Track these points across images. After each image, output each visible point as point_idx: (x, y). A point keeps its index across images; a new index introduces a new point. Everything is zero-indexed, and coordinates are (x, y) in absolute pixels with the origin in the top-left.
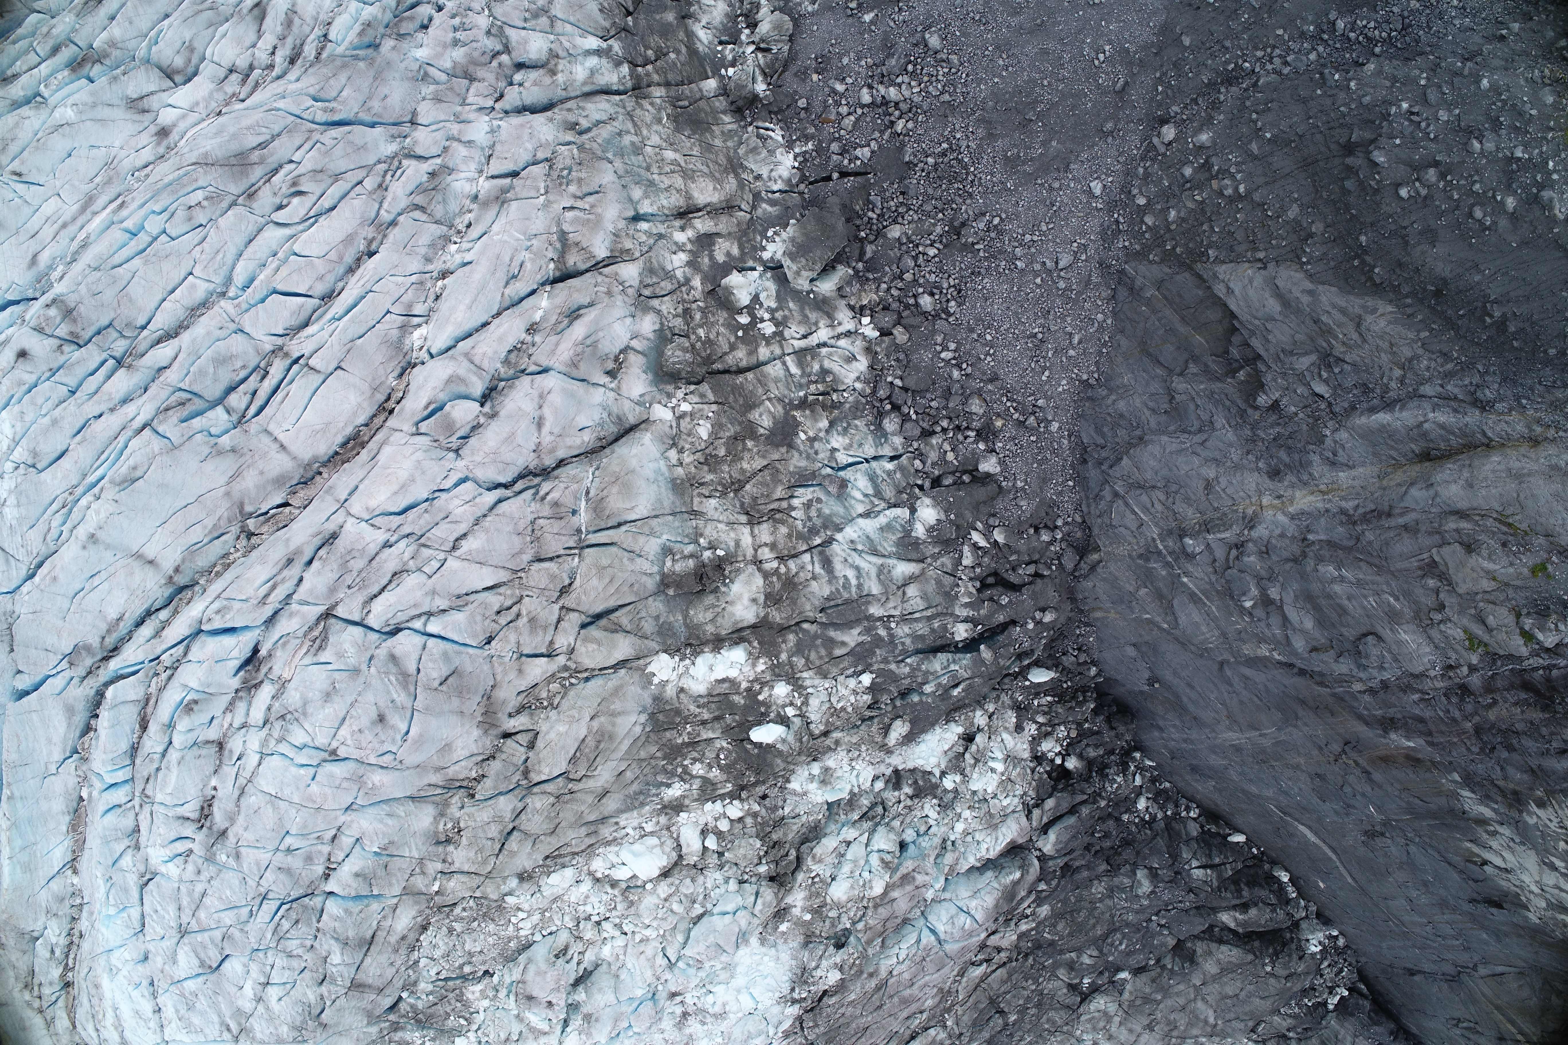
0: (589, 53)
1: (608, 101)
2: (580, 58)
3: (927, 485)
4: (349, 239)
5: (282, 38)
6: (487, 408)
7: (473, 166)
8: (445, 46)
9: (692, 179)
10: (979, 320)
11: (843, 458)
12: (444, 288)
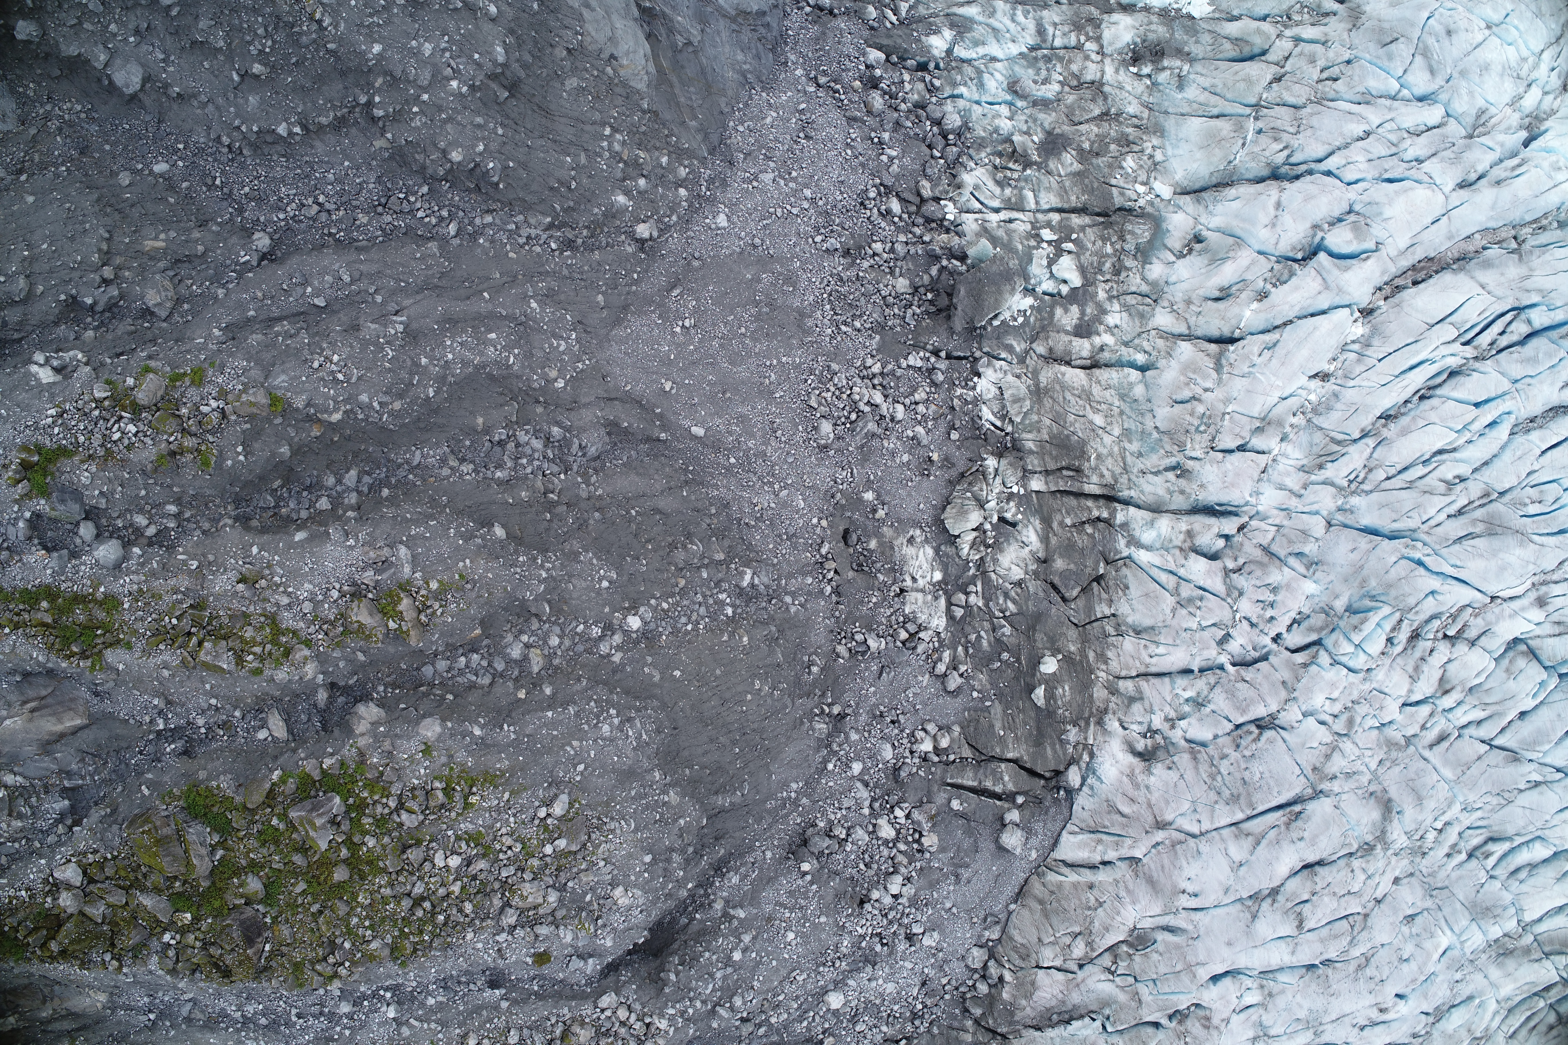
0: (1148, 548)
1: (1142, 492)
2: (1158, 545)
3: (932, 66)
4: (1405, 432)
5: (1423, 659)
6: (1320, 234)
7: (1281, 467)
8: (1288, 586)
9: (1083, 390)
10: (854, 170)
11: (1004, 110)
12: (1329, 362)
